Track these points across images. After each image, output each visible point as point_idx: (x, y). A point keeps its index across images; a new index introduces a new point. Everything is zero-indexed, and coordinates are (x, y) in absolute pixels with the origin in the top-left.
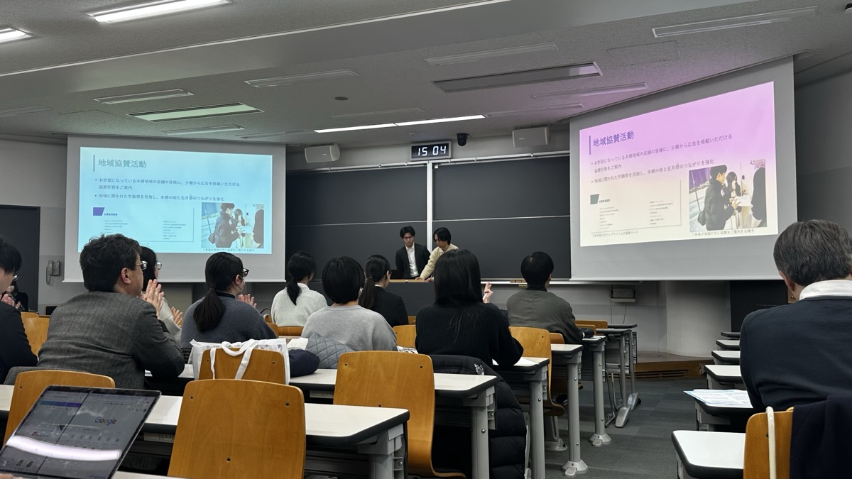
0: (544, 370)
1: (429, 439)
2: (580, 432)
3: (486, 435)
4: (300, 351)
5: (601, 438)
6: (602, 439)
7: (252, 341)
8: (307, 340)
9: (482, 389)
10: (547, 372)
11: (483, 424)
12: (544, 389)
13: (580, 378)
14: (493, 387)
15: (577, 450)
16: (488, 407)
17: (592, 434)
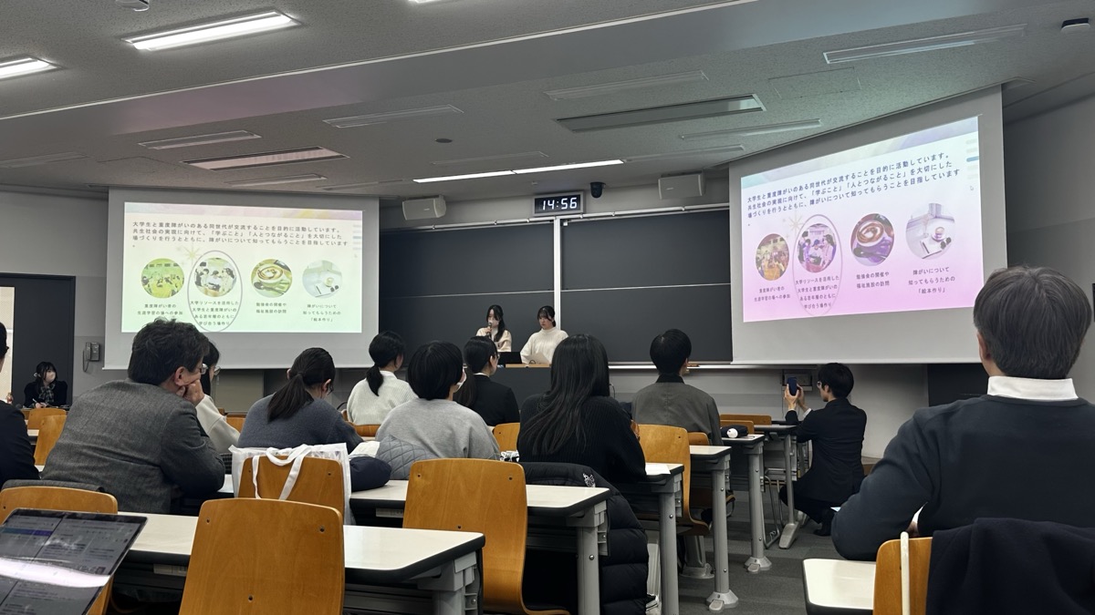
0: (677, 479)
1: (520, 569)
2: (729, 555)
3: (595, 564)
4: (366, 458)
5: (758, 562)
6: (760, 563)
7: (304, 446)
8: (378, 443)
9: (588, 505)
10: (682, 482)
11: (592, 549)
12: (677, 502)
13: (729, 488)
14: (604, 503)
15: (725, 578)
16: (599, 527)
17: (747, 557)
